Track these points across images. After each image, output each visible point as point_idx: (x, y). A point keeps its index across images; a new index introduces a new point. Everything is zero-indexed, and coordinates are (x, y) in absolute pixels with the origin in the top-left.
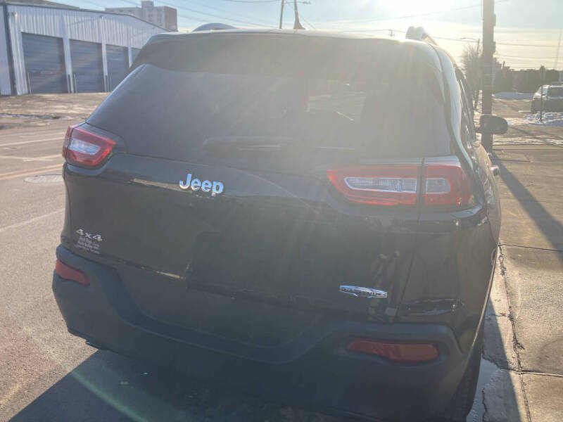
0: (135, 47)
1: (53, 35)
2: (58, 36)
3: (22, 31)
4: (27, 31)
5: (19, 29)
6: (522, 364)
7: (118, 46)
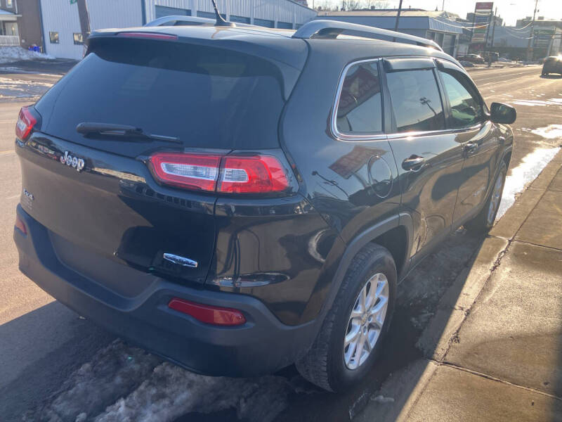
0: (257, 18)
1: (183, 8)
2: (187, 8)
3: (156, 4)
4: (160, 5)
5: (153, 3)
6: (447, 357)
7: (241, 17)
